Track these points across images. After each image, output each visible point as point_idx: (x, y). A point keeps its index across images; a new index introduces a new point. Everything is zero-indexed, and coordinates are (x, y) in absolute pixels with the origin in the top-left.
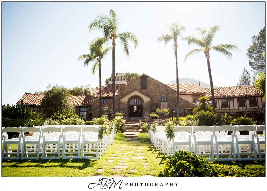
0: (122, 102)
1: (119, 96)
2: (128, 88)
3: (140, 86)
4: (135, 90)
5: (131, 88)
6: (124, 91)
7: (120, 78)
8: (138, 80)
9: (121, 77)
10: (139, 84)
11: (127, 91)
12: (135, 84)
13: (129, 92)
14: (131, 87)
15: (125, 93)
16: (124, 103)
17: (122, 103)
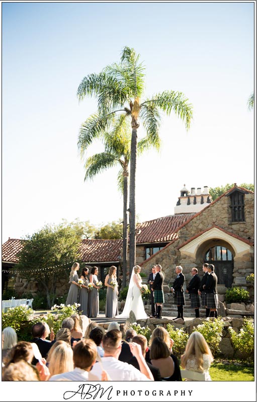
0: (185, 255)
1: (177, 241)
2: (198, 222)
3: (227, 215)
4: (214, 225)
5: (205, 221)
6: (189, 229)
7: (200, 198)
8: (222, 202)
9: (202, 196)
10: (224, 211)
11: (197, 229)
12: (215, 212)
13: (201, 230)
14: (207, 219)
15: (193, 232)
16: (189, 257)
17: (185, 258)
